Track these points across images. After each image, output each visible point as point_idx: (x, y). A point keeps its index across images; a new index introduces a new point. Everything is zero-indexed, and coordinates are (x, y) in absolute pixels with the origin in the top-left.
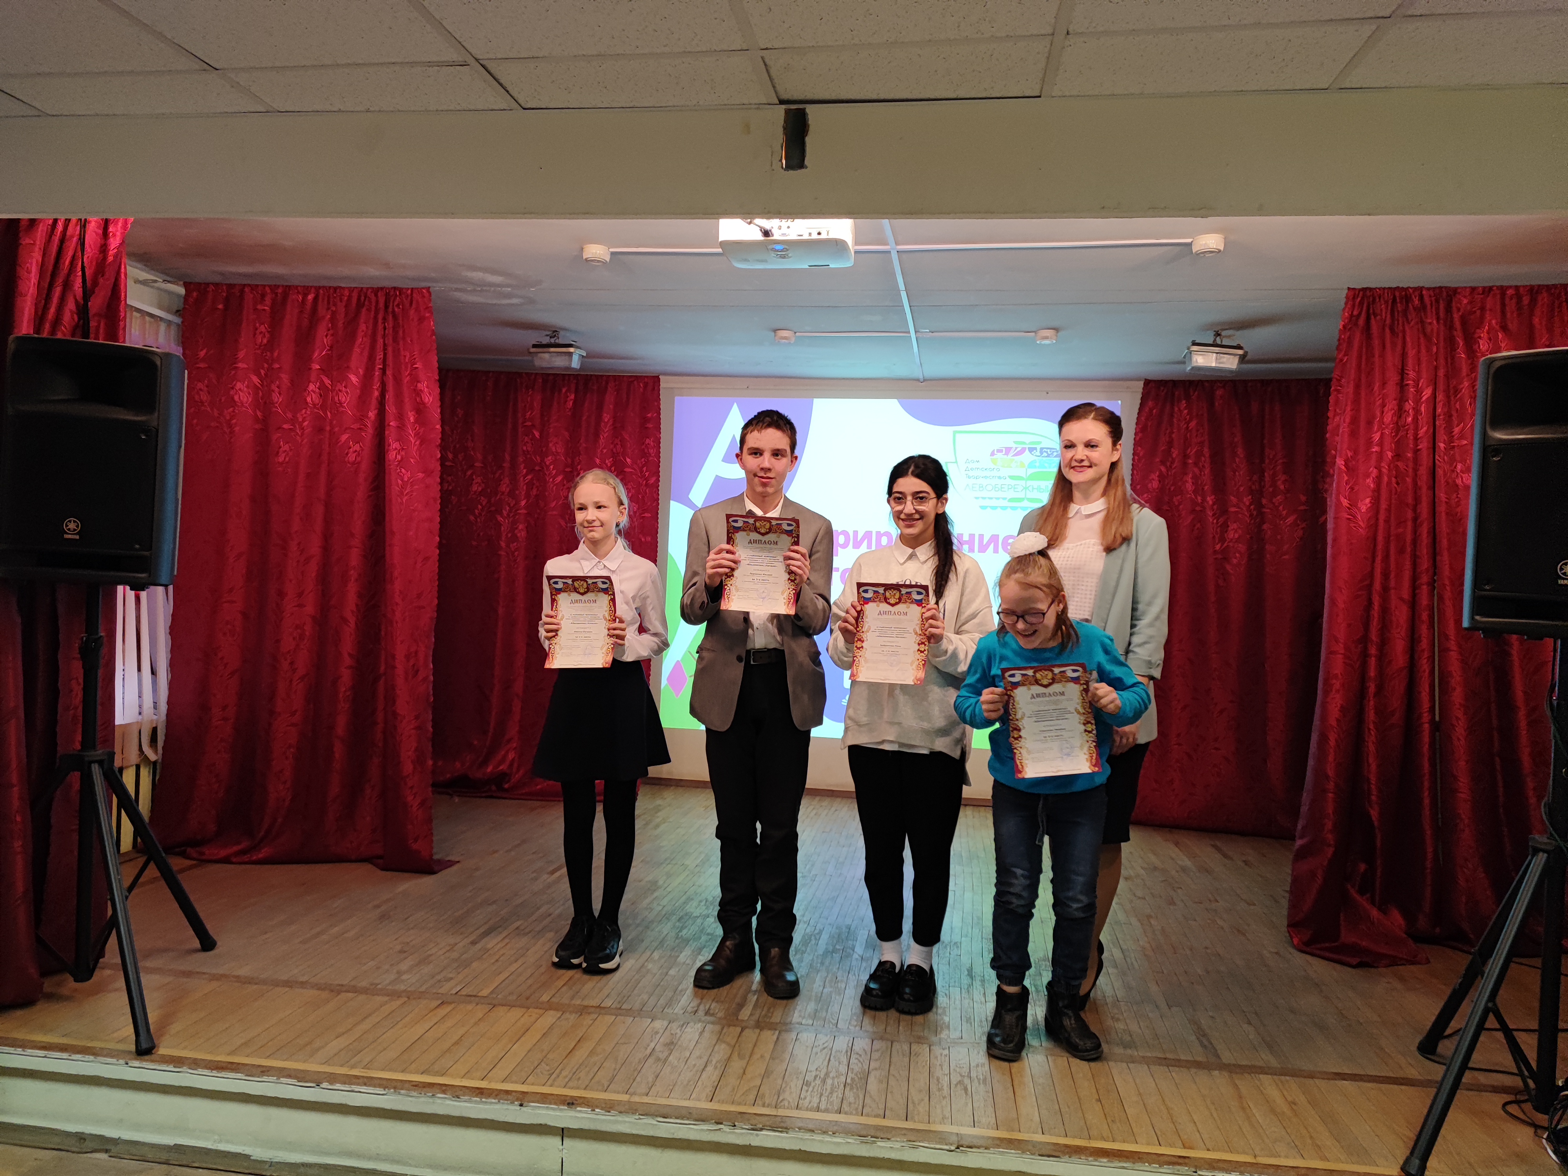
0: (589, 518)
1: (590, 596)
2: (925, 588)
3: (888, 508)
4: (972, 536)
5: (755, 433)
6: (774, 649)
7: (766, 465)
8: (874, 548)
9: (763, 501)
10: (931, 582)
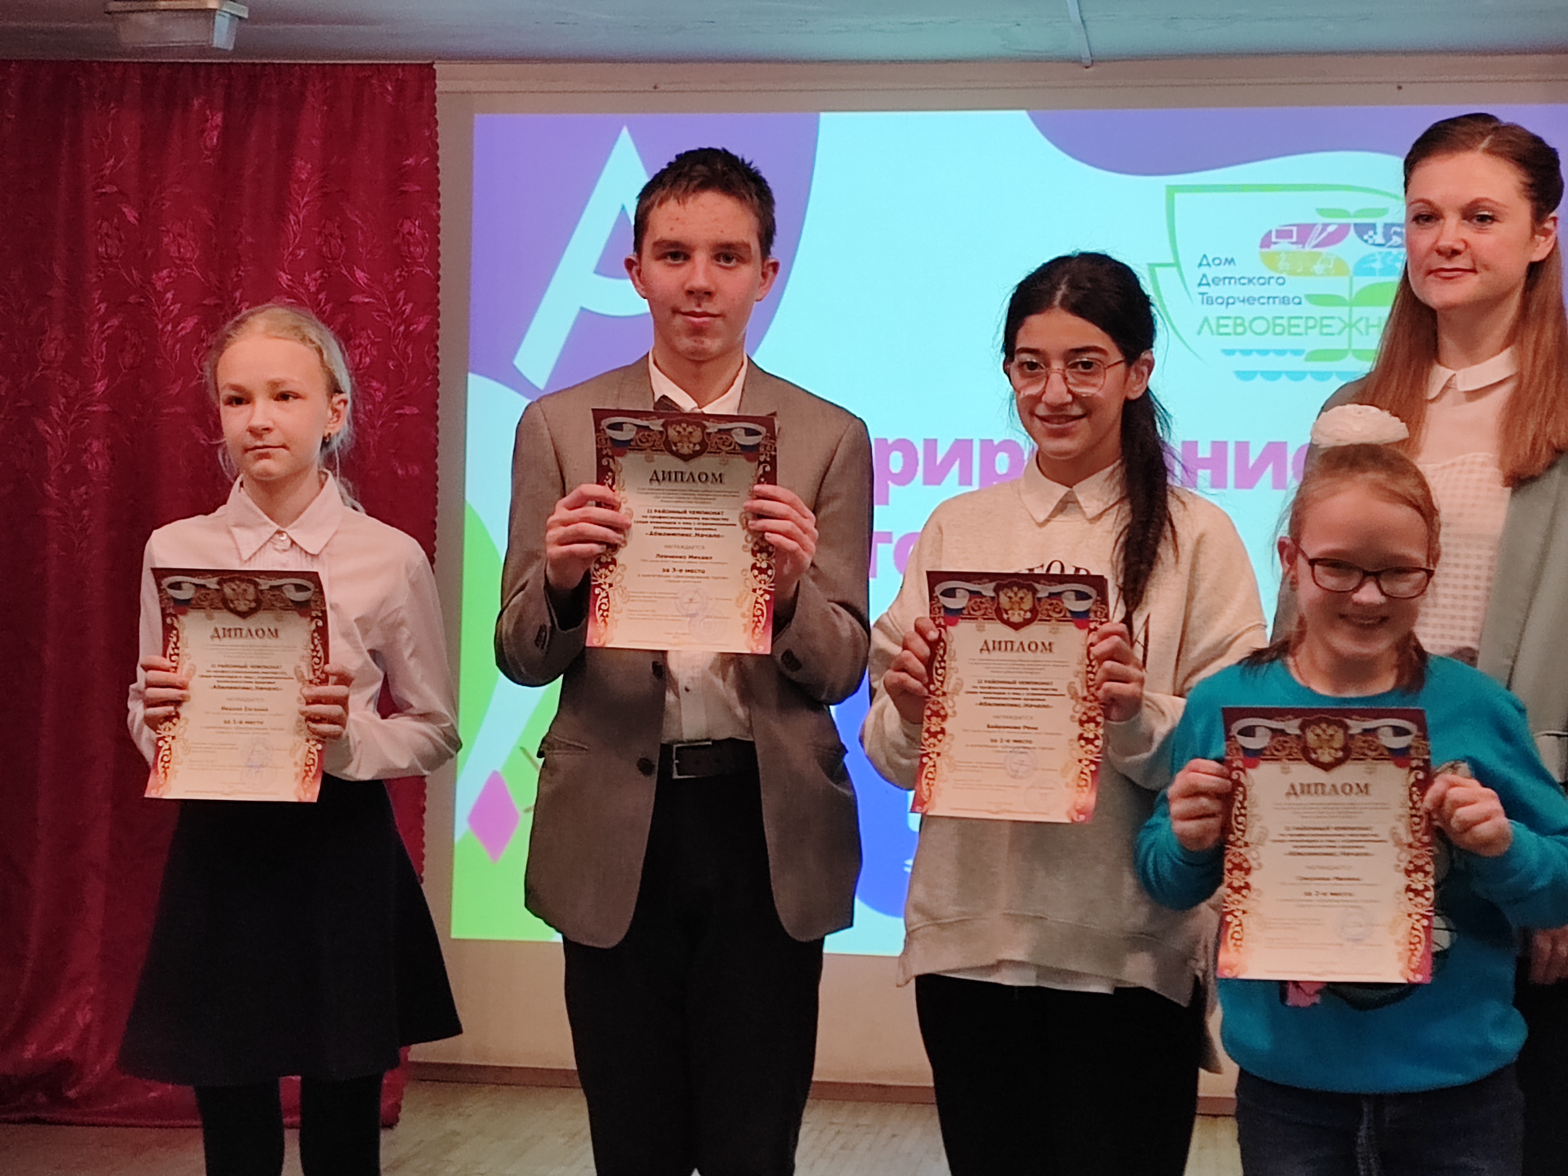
0: (258, 421)
1: (263, 620)
2: (1099, 583)
3: (1005, 386)
4: (1219, 448)
5: (671, 206)
6: (730, 740)
7: (700, 281)
8: (975, 486)
9: (698, 377)
10: (1114, 567)
